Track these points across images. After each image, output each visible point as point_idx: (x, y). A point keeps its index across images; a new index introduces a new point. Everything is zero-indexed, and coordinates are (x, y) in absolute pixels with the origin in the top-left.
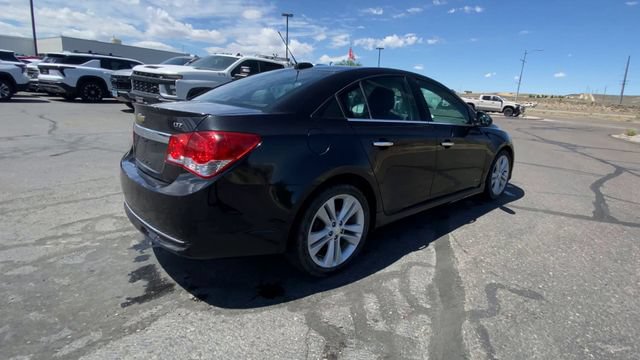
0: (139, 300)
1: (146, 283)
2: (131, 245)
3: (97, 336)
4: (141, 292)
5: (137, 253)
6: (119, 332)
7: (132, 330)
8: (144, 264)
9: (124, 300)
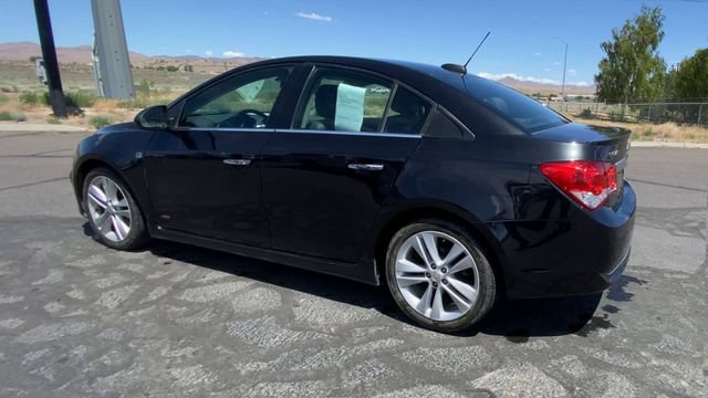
0: (635, 280)
1: (624, 288)
2: (609, 330)
3: (668, 276)
4: (631, 284)
5: (611, 317)
6: (655, 271)
7: (648, 268)
8: (613, 303)
9: (644, 285)
